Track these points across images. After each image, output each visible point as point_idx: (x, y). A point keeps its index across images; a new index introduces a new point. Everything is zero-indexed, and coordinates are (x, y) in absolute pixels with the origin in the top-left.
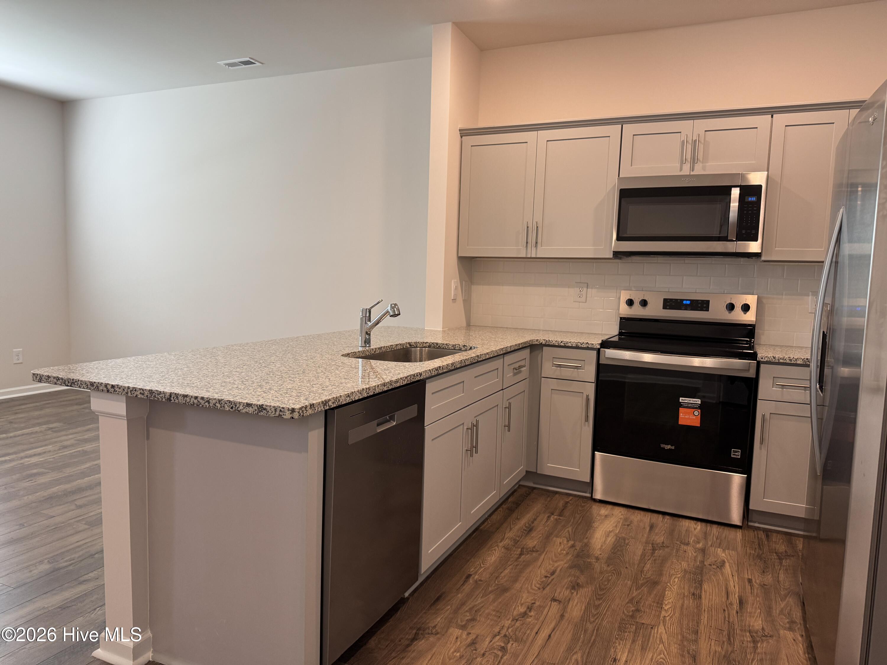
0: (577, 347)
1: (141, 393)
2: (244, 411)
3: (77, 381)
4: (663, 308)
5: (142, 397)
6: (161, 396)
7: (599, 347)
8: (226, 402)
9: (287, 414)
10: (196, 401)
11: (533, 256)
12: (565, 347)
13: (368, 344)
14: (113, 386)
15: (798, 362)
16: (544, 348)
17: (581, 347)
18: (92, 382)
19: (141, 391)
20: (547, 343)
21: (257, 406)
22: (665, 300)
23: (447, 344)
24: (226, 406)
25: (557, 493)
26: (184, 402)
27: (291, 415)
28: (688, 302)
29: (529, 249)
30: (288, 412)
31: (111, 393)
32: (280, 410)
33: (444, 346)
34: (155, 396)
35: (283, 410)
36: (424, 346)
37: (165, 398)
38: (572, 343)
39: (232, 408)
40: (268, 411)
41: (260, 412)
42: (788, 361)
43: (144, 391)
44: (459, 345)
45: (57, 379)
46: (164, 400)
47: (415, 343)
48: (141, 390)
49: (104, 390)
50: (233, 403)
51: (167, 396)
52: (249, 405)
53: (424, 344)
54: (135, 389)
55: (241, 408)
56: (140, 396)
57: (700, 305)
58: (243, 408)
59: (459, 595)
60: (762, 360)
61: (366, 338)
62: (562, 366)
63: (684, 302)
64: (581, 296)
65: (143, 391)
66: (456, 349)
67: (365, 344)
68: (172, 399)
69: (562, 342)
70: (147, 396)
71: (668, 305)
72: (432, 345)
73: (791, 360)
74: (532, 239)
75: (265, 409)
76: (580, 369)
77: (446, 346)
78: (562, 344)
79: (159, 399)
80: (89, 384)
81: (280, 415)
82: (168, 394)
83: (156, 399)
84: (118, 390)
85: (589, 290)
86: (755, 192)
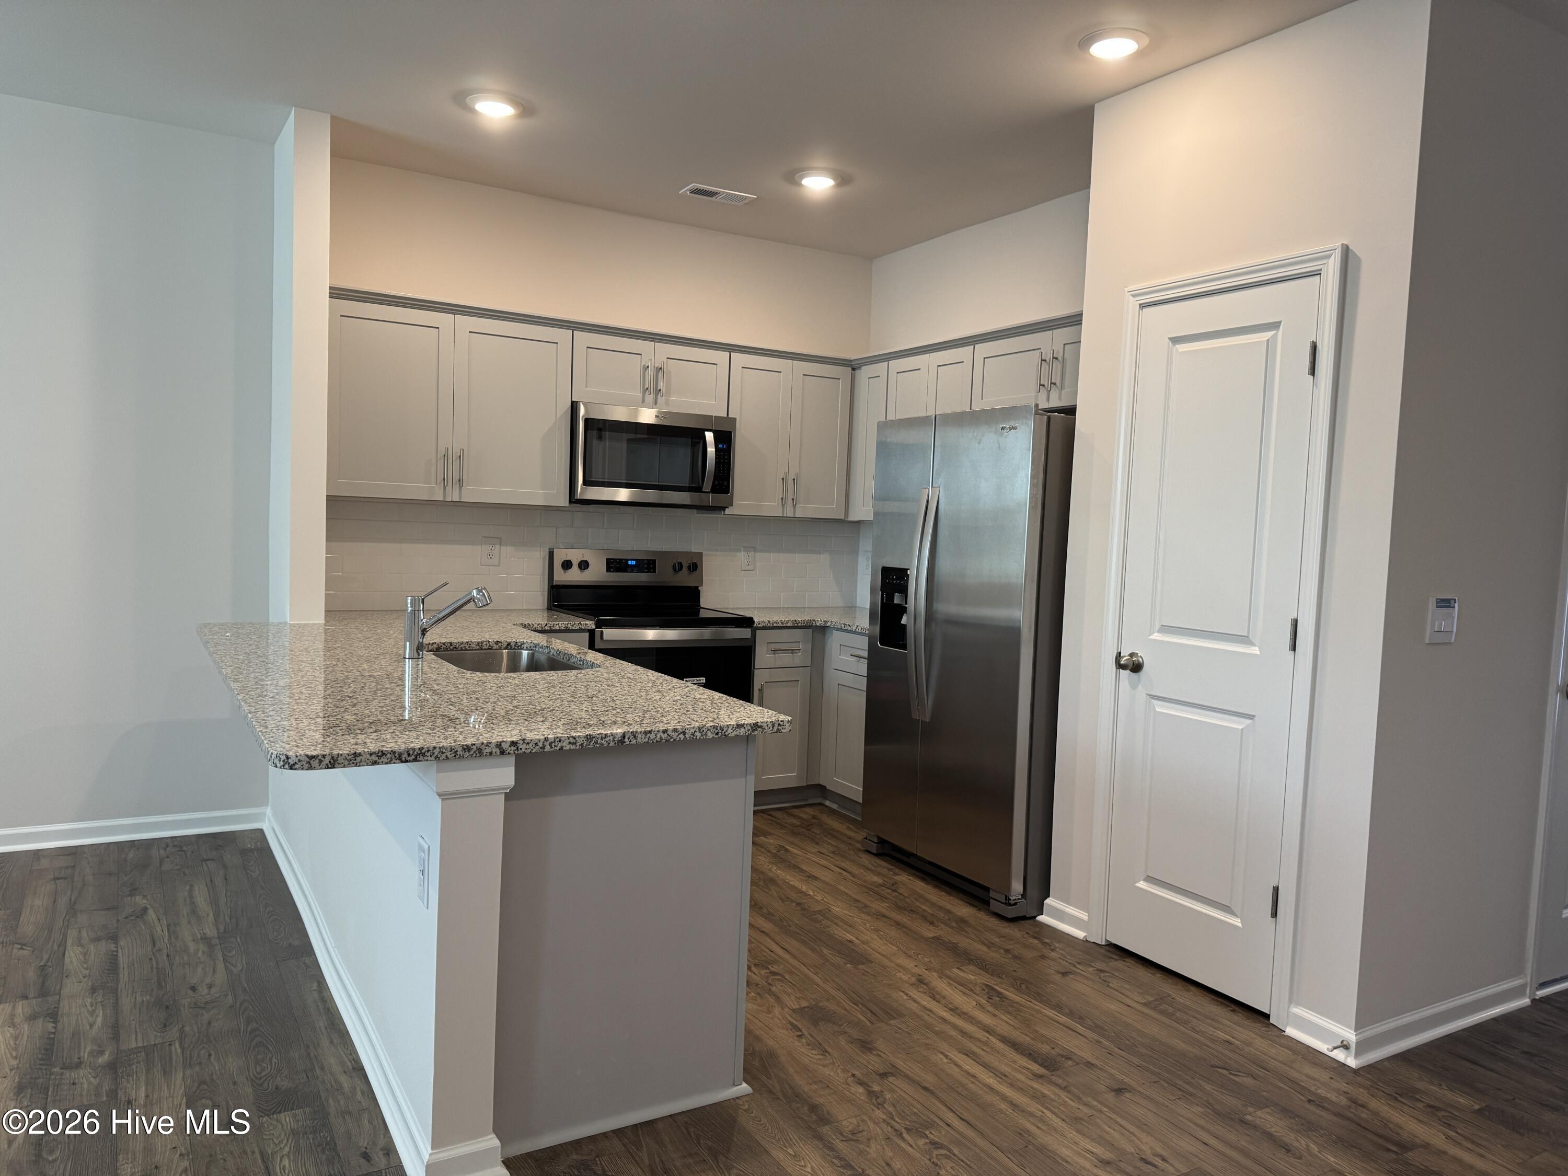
1: (570, 743)
2: (733, 735)
3: (431, 749)
4: (607, 571)
5: (573, 747)
6: (607, 740)
7: (594, 627)
8: (709, 728)
9: (786, 727)
10: (665, 736)
11: (456, 499)
15: (789, 625)
17: (572, 630)
18: (466, 745)
19: (572, 740)
21: (750, 724)
22: (609, 562)
23: (467, 642)
24: (709, 733)
26: (647, 740)
28: (634, 563)
29: (449, 489)
30: (787, 725)
31: (509, 753)
32: (779, 724)
34: (596, 743)
35: (781, 723)
38: (560, 625)
39: (717, 734)
40: (765, 729)
41: (754, 731)
42: (780, 625)
43: (577, 739)
45: (380, 754)
48: (571, 738)
49: (494, 752)
50: (718, 728)
51: (618, 738)
52: (739, 726)
54: (558, 740)
55: (730, 730)
56: (568, 747)
57: (646, 566)
58: (732, 731)
60: (759, 626)
63: (630, 562)
64: (493, 558)
65: (575, 739)
68: (626, 740)
69: (546, 625)
71: (612, 567)
73: (782, 623)
74: (453, 472)
75: (760, 727)
78: (547, 628)
79: (603, 745)
80: (460, 749)
81: (778, 730)
82: (619, 736)
83: (598, 746)
84: (524, 746)
85: (503, 548)
86: (725, 438)
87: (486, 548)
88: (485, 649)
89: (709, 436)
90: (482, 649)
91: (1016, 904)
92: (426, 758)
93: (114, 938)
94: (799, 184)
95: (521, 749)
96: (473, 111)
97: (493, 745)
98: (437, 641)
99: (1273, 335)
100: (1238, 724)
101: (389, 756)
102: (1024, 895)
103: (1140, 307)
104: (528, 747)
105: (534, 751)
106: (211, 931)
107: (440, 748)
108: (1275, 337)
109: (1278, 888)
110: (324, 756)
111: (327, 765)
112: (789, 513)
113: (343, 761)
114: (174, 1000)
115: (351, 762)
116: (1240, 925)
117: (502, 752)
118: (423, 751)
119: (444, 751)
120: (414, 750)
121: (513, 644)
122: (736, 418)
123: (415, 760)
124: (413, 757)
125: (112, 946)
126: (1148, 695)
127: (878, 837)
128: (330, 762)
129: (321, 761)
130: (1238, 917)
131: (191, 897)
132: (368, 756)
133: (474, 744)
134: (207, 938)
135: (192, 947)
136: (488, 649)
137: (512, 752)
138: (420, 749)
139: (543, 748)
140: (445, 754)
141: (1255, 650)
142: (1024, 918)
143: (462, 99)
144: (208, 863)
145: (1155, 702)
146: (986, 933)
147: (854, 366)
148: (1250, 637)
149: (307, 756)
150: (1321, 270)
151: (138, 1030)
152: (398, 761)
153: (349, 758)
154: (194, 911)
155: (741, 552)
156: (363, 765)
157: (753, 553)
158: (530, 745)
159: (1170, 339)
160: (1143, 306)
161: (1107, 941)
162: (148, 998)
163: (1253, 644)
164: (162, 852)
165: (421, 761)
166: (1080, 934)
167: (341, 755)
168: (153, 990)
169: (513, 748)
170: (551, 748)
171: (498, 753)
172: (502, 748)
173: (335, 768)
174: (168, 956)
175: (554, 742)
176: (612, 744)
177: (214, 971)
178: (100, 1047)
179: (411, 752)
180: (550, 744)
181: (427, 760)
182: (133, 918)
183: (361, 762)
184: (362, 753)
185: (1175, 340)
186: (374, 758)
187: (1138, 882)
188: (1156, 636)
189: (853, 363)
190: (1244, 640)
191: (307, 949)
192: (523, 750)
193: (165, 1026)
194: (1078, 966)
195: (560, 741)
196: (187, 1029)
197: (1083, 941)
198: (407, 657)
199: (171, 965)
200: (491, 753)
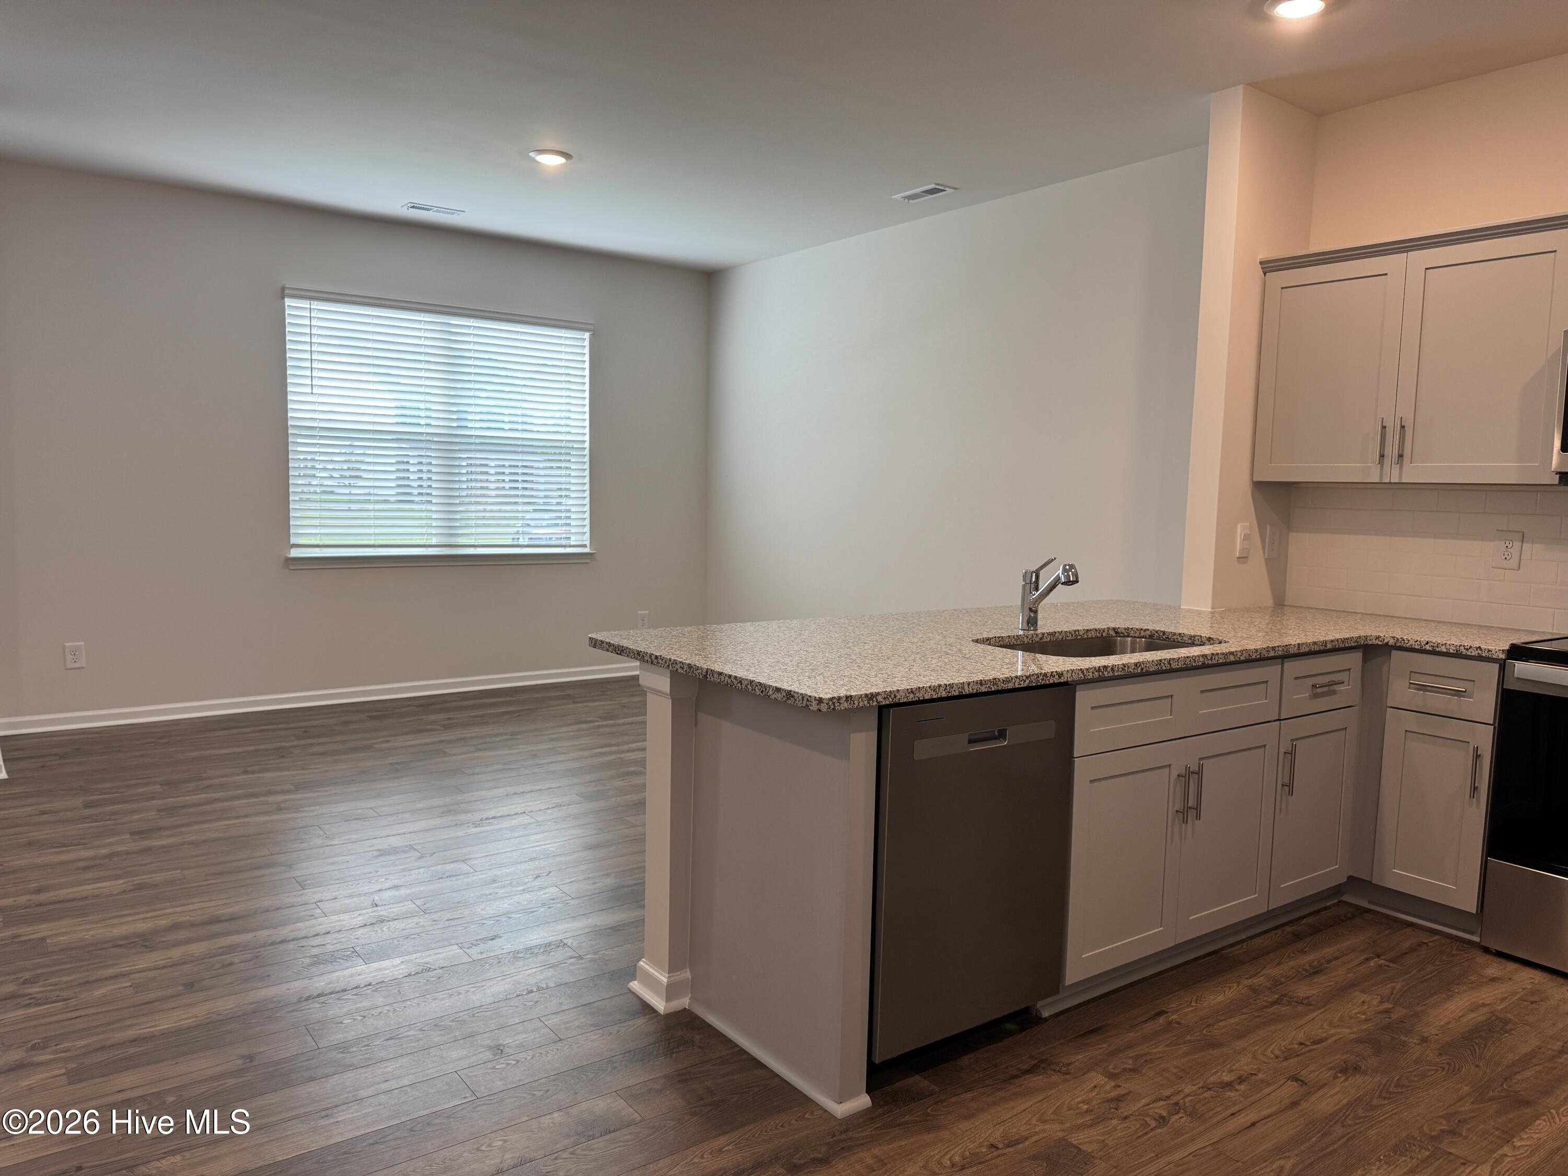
0: (1458, 655)
2: (774, 696)
3: (625, 649)
5: (682, 671)
6: (699, 671)
7: (1504, 656)
9: (814, 704)
12: (1434, 652)
13: (1033, 625)
14: (656, 657)
16: (1394, 653)
17: (1467, 655)
18: (638, 651)
20: (1398, 644)
21: (785, 691)
24: (757, 690)
25: (1411, 925)
27: (818, 707)
29: (1386, 467)
30: (814, 702)
33: (1175, 637)
34: (693, 672)
35: (809, 699)
36: (1142, 635)
37: (702, 674)
38: (1448, 647)
39: (762, 692)
40: (796, 699)
41: (788, 699)
44: (1201, 637)
46: (701, 677)
47: (1125, 629)
48: (681, 663)
49: (649, 661)
50: (763, 686)
51: (704, 672)
52: (778, 690)
53: (1142, 632)
54: (676, 662)
55: (771, 692)
56: (680, 670)
59: (1130, 1034)
61: (1030, 616)
62: (1428, 688)
64: (1509, 557)
65: (684, 665)
66: (1195, 643)
67: (1028, 625)
68: (708, 676)
69: (1427, 643)
70: (686, 671)
72: (1156, 634)
74: (1391, 450)
75: (793, 696)
76: (1464, 697)
77: (1178, 637)
78: (1428, 647)
80: (636, 653)
81: (807, 706)
85: (1526, 546)
87: (1501, 544)
98: (1151, 628)
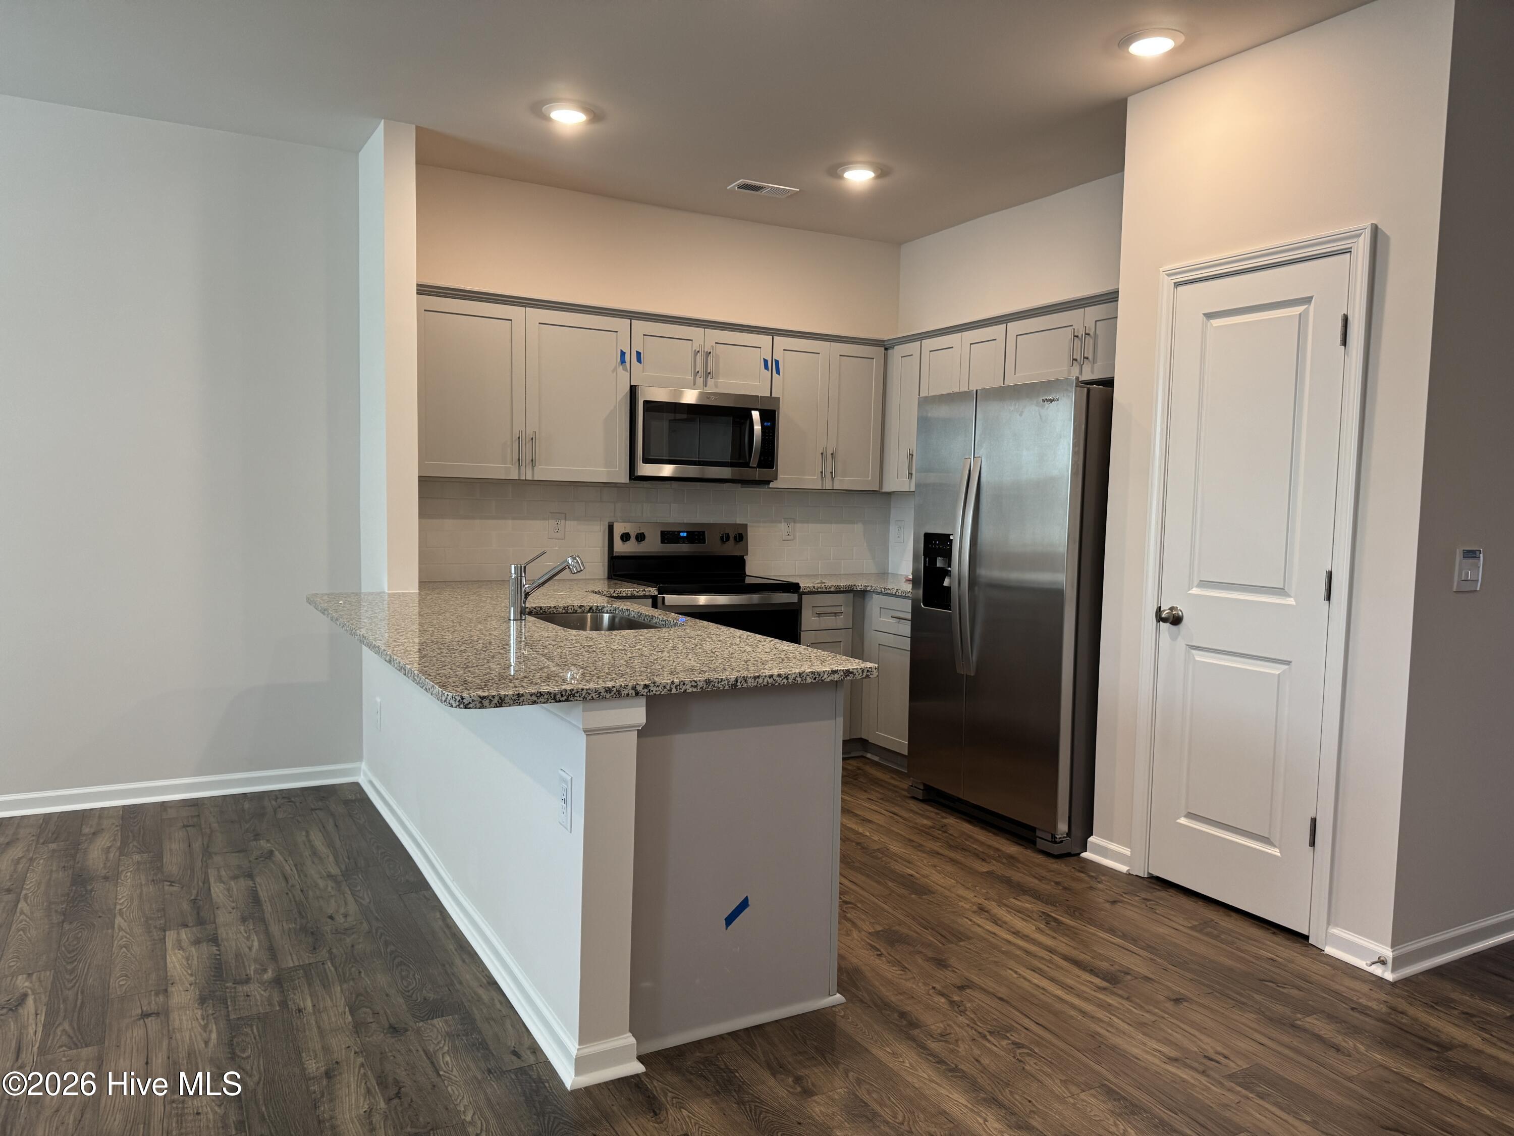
0: (632, 597)
1: (692, 686)
2: (828, 680)
3: (580, 690)
4: (662, 543)
6: (723, 683)
7: (656, 593)
8: (808, 674)
9: (874, 673)
10: (770, 681)
11: (529, 477)
12: (620, 598)
17: (637, 596)
18: (608, 687)
19: (693, 683)
21: (843, 670)
22: (663, 533)
23: (555, 607)
24: (808, 678)
26: (755, 684)
28: (685, 534)
29: (523, 468)
30: (875, 671)
31: (642, 695)
32: (868, 670)
34: (714, 686)
35: (870, 670)
37: (728, 684)
38: (627, 592)
39: (815, 679)
40: (855, 674)
41: (846, 676)
42: (824, 590)
43: (698, 683)
45: (538, 695)
48: (693, 682)
49: (630, 694)
50: (816, 674)
51: (732, 681)
52: (834, 672)
55: (826, 676)
56: (690, 690)
57: (696, 537)
60: (805, 591)
63: (681, 534)
64: (559, 531)
68: (739, 684)
69: (615, 592)
71: (666, 539)
73: (826, 588)
74: (525, 455)
75: (852, 673)
79: (719, 688)
80: (603, 691)
81: (867, 676)
82: (733, 680)
83: (715, 689)
84: (654, 689)
85: (568, 523)
86: (770, 416)
87: (552, 522)
88: (570, 613)
89: (756, 415)
90: (567, 613)
91: (1062, 842)
92: (576, 698)
93: (250, 876)
94: (841, 177)
95: (652, 691)
96: (547, 119)
97: (629, 688)
99: (1306, 309)
100: (1276, 670)
101: (546, 696)
102: (1069, 834)
103: (1175, 285)
104: (658, 689)
105: (663, 693)
106: (334, 870)
107: (587, 690)
108: (1306, 311)
109: (1315, 819)
110: (493, 697)
111: (496, 704)
112: (828, 486)
113: (509, 701)
114: (317, 927)
115: (515, 702)
116: (1279, 854)
117: (637, 694)
118: (573, 692)
119: (590, 692)
120: (566, 691)
121: (594, 608)
122: (779, 398)
123: (567, 700)
124: (565, 697)
125: (251, 883)
126: (1188, 645)
127: (925, 785)
128: (498, 701)
129: (491, 701)
130: (1275, 846)
131: (309, 841)
132: (529, 696)
133: (614, 687)
134: (332, 876)
135: (321, 883)
136: (573, 613)
137: (645, 694)
138: (572, 690)
139: (670, 690)
140: (591, 695)
141: (1291, 601)
142: (1069, 855)
143: (538, 110)
144: (317, 811)
145: (1194, 652)
146: (1035, 868)
147: (886, 346)
148: (1286, 589)
149: (480, 697)
150: (1351, 248)
151: (292, 953)
152: (553, 701)
153: (513, 698)
154: (315, 853)
155: (781, 523)
156: (525, 705)
157: (793, 524)
158: (660, 687)
159: (1204, 314)
160: (1177, 285)
161: (1149, 873)
162: (294, 925)
163: (1289, 596)
164: (274, 803)
165: (572, 701)
166: (1124, 868)
167: (507, 695)
168: (296, 919)
169: (646, 690)
170: (677, 690)
171: (634, 694)
172: (637, 690)
173: (502, 707)
174: (302, 891)
175: (679, 685)
176: (727, 687)
177: (346, 904)
178: (262, 966)
179: (564, 693)
180: (676, 687)
181: (577, 700)
182: (262, 859)
183: (523, 701)
184: (524, 694)
185: (1209, 316)
186: (534, 698)
187: (1179, 818)
188: (1195, 591)
189: (885, 343)
190: (1281, 591)
191: (424, 885)
192: (654, 692)
193: (315, 949)
194: (1124, 895)
195: (684, 684)
196: (334, 950)
197: (1126, 874)
198: (512, 619)
199: (306, 898)
200: (628, 695)
